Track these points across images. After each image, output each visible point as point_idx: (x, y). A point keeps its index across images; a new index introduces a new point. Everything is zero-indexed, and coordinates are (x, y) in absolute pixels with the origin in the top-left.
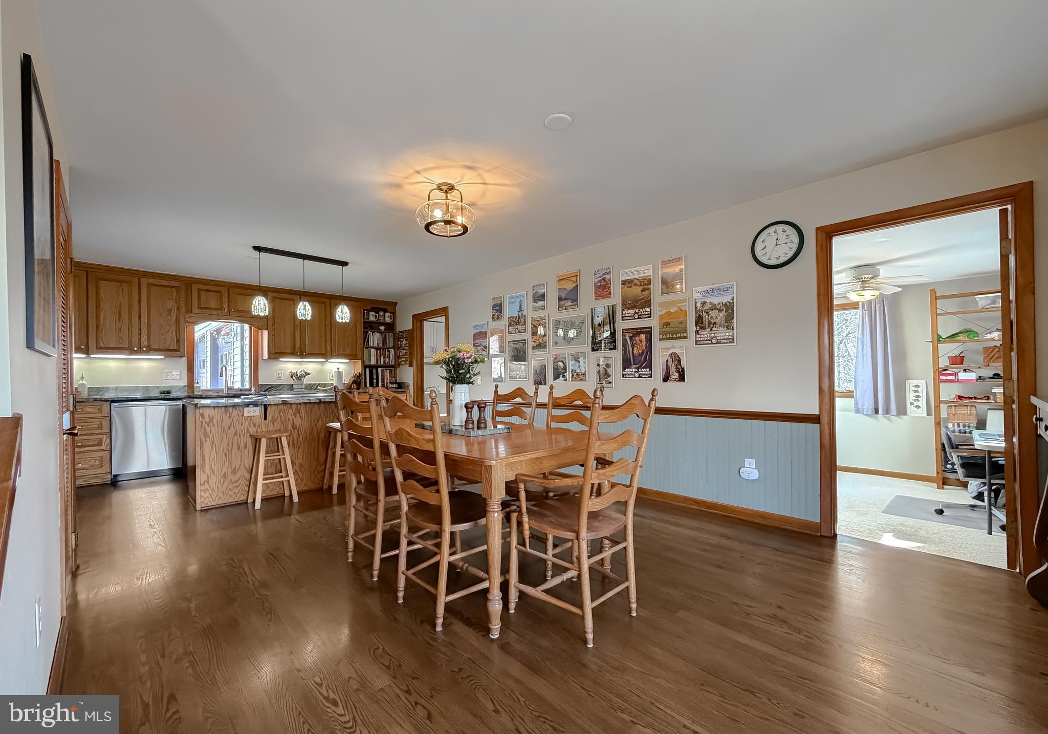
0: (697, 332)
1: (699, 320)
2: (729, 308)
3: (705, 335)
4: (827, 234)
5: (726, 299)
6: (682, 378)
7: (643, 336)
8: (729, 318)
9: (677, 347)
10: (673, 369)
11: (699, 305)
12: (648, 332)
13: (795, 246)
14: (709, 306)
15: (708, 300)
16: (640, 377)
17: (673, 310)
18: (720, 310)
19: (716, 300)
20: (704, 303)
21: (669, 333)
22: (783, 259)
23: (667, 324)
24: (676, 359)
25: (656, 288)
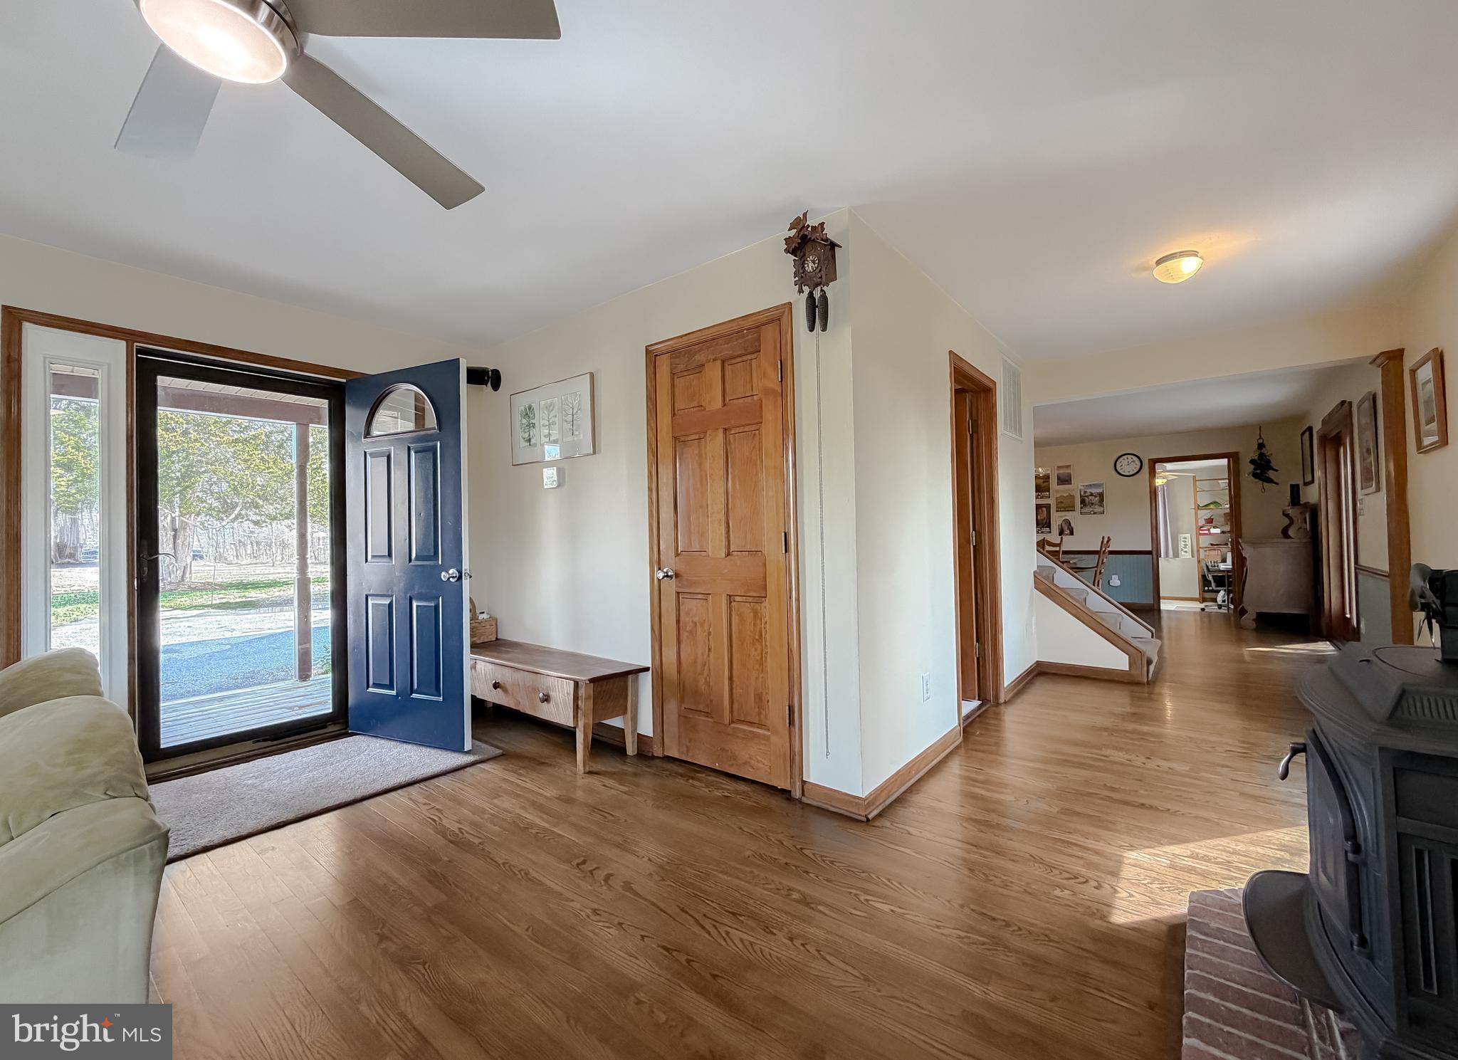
0: (1081, 508)
1: (1083, 502)
2: (1101, 495)
3: (1087, 509)
4: (1153, 462)
5: (1099, 491)
6: (1072, 533)
7: (1044, 509)
8: (1102, 500)
9: (1068, 515)
10: (1065, 528)
11: (1082, 493)
12: (1048, 507)
13: (1138, 467)
14: (1089, 494)
15: (1089, 491)
16: (1042, 533)
17: (1065, 495)
18: (1095, 496)
19: (1094, 491)
20: (1085, 492)
21: (1062, 507)
22: (1132, 473)
23: (1062, 502)
24: (1068, 522)
25: (1053, 482)
